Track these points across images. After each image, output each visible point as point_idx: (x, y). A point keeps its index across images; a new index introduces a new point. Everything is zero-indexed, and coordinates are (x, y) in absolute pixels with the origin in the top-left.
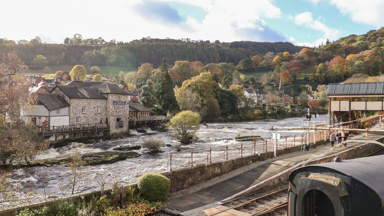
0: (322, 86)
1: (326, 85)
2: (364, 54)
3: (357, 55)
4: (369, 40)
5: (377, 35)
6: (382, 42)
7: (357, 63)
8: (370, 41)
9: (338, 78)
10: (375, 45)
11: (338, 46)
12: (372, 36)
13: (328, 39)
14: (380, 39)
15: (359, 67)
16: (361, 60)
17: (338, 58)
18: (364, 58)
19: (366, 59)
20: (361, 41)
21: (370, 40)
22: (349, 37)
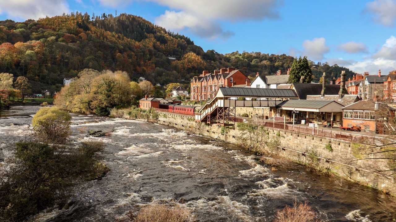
0: (5, 74)
1: (9, 74)
2: (32, 44)
3: (25, 43)
4: (29, 29)
6: (44, 34)
7: (28, 52)
8: (32, 31)
9: (9, 66)
10: (38, 36)
14: (41, 30)
15: (31, 57)
16: (31, 50)
17: (8, 44)
18: (34, 48)
19: (36, 50)
21: (31, 29)
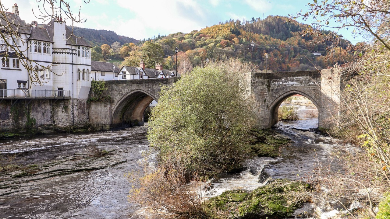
2: (198, 51)
3: (193, 51)
4: (195, 38)
5: (200, 35)
8: (196, 40)
10: (201, 44)
11: (174, 42)
12: (197, 36)
13: (159, 34)
14: (203, 38)
16: (197, 56)
17: (182, 53)
18: (199, 54)
19: (201, 55)
20: (190, 39)
22: (177, 34)
